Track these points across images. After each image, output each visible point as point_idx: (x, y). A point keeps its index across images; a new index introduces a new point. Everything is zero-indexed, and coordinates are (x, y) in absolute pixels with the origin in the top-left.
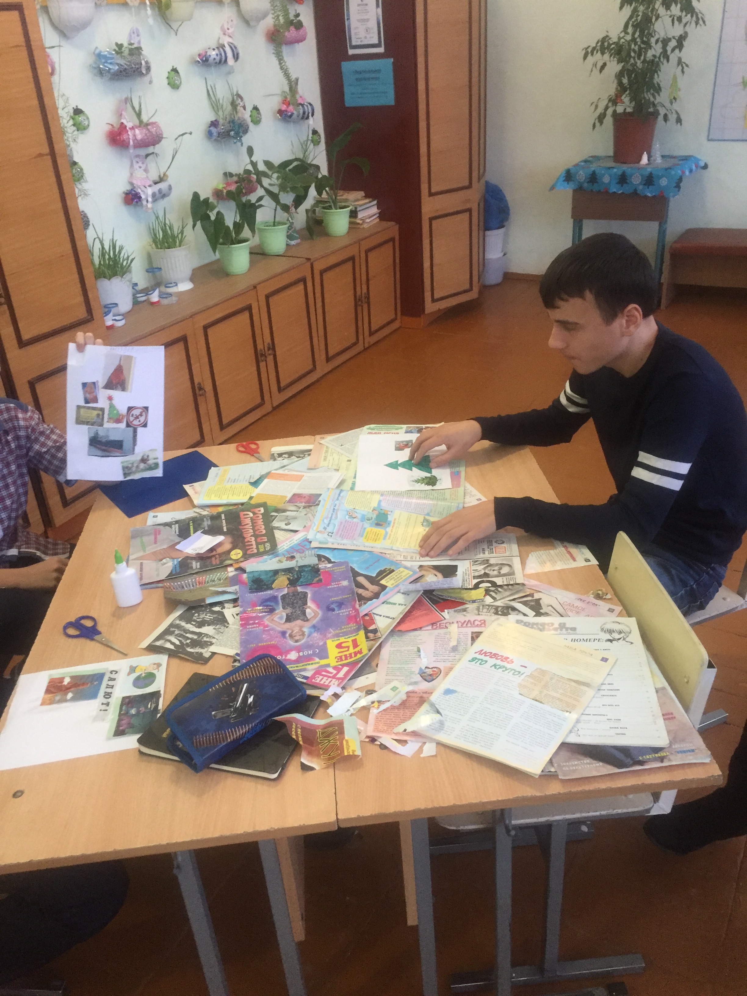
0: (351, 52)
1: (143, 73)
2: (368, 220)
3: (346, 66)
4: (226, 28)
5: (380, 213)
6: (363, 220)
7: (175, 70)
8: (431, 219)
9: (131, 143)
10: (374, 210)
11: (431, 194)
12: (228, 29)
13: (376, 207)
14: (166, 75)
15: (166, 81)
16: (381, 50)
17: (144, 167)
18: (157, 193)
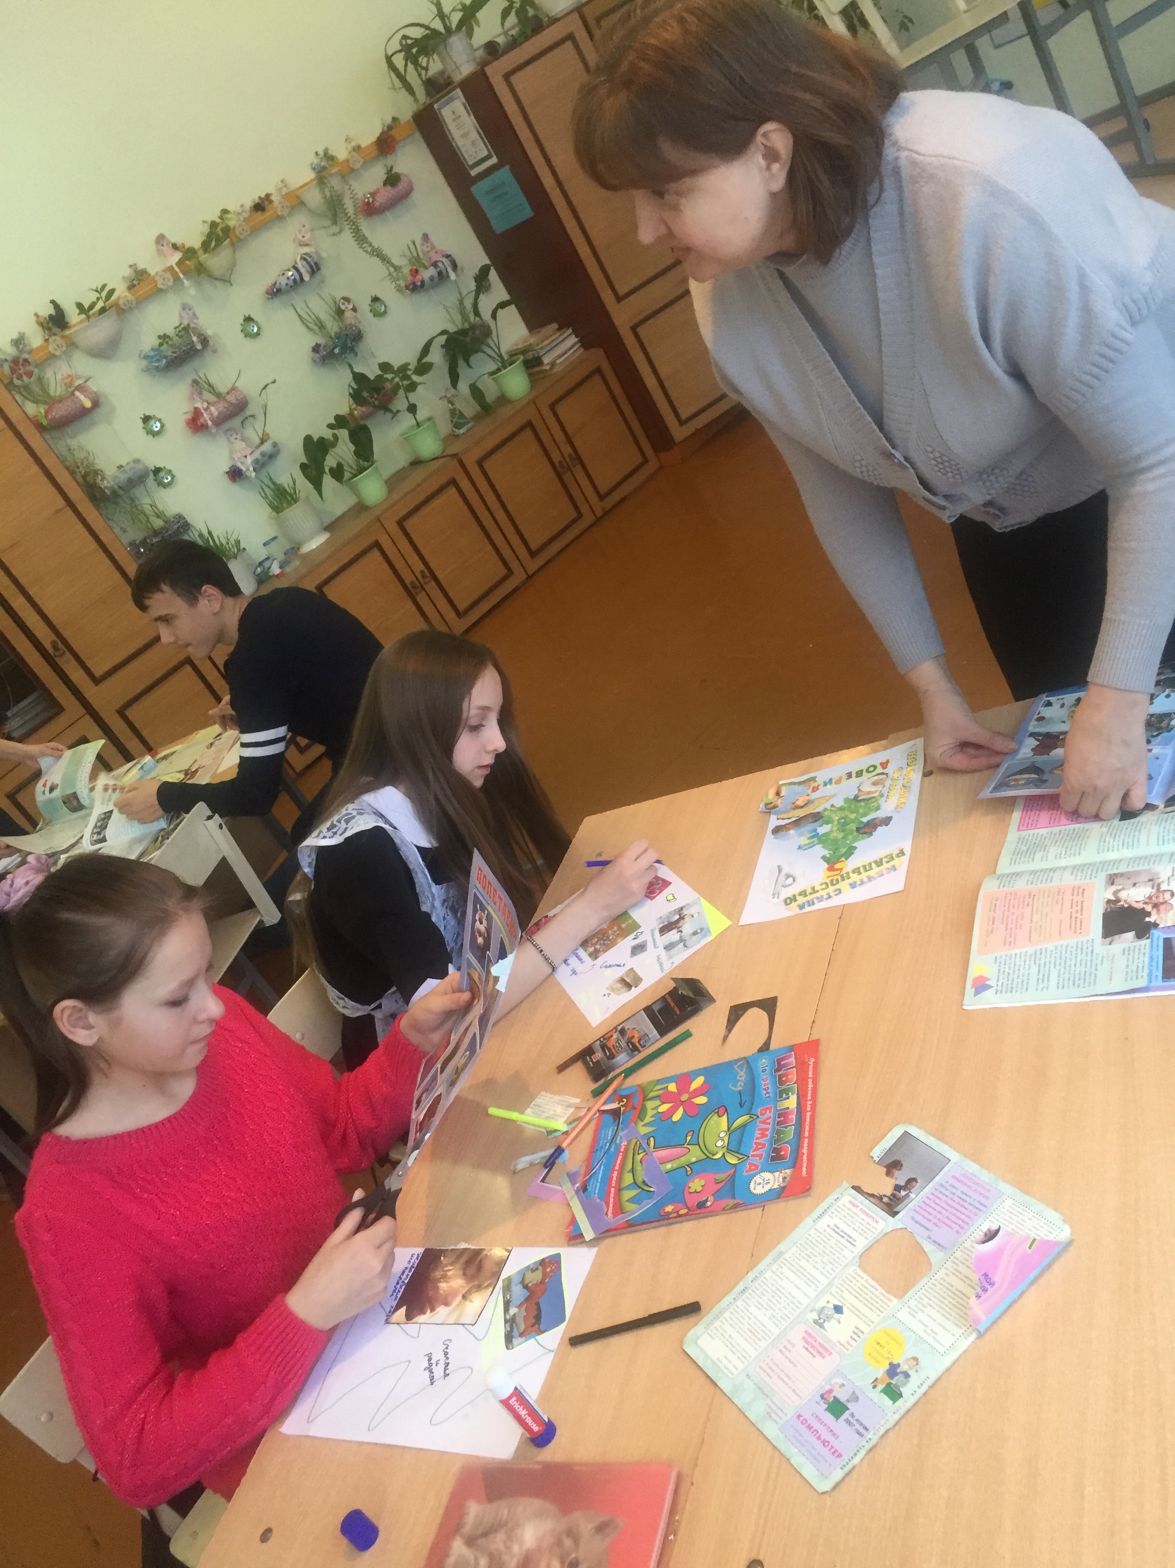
0: (474, 173)
1: (196, 351)
2: (558, 361)
3: (476, 190)
4: (301, 238)
5: (580, 341)
6: (553, 364)
7: (248, 319)
8: (634, 329)
9: (210, 423)
10: (573, 340)
11: (619, 299)
12: (303, 237)
13: (574, 336)
14: (240, 328)
15: (242, 335)
16: (494, 160)
17: (239, 436)
18: (260, 458)
